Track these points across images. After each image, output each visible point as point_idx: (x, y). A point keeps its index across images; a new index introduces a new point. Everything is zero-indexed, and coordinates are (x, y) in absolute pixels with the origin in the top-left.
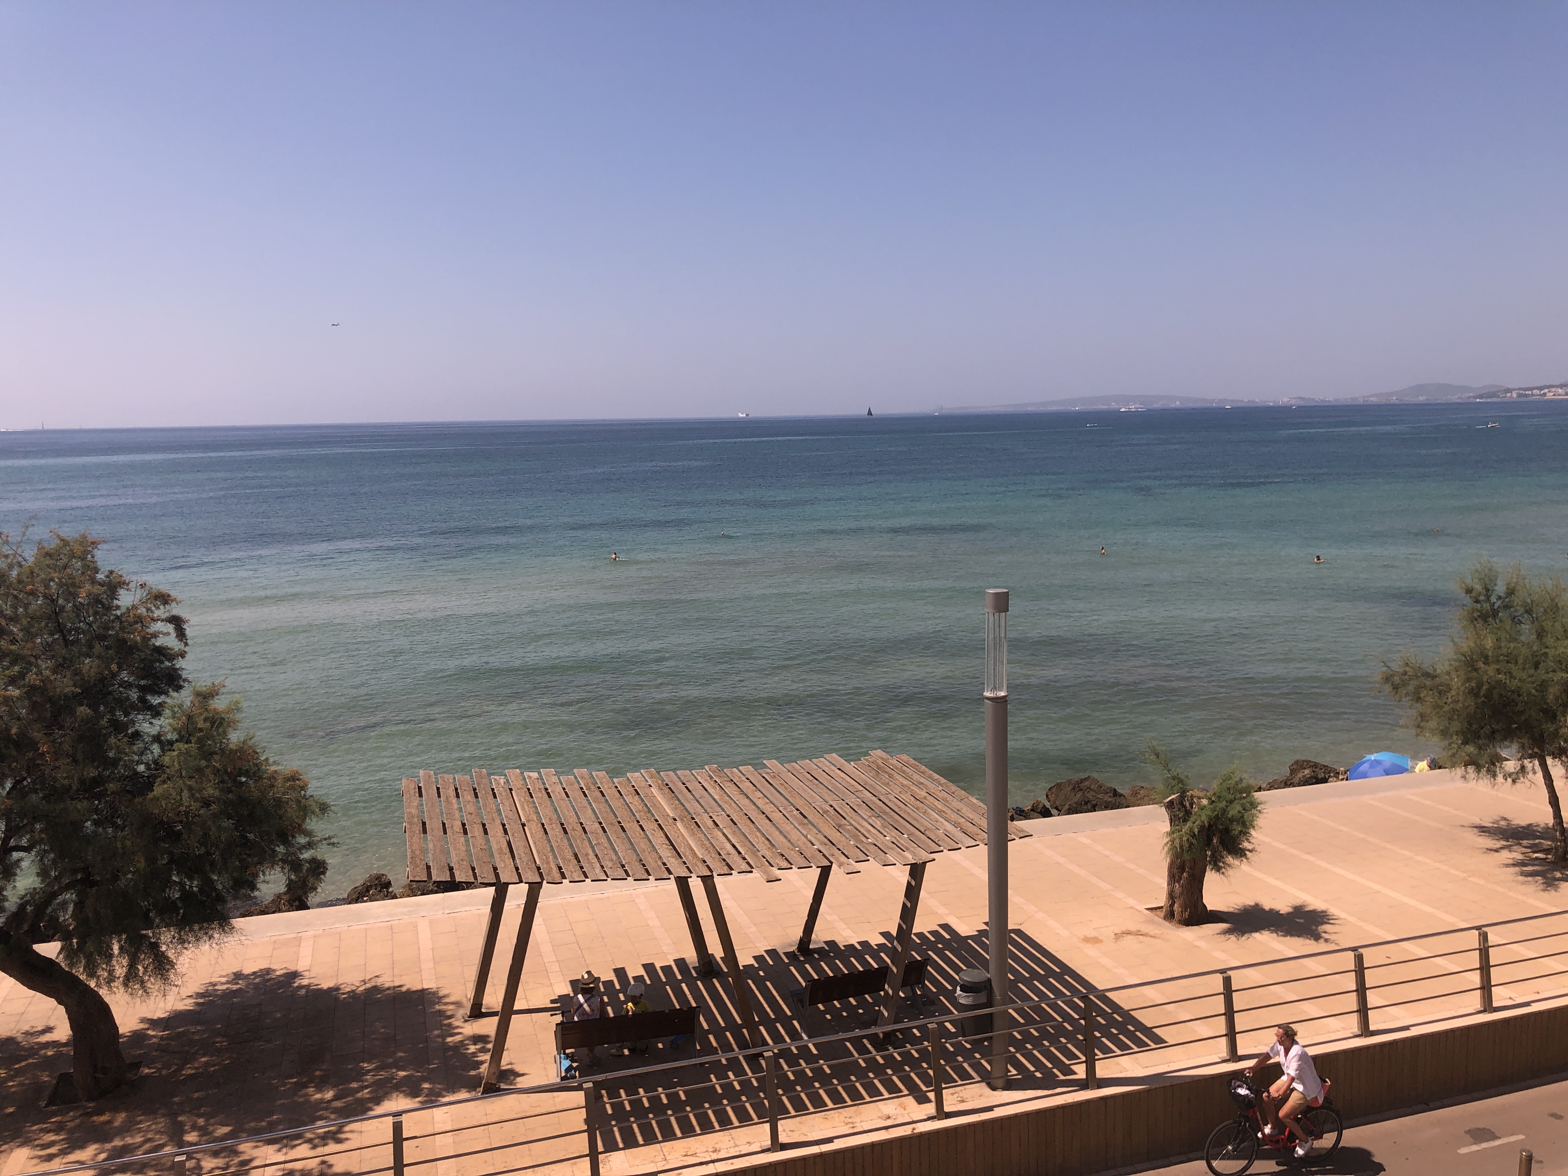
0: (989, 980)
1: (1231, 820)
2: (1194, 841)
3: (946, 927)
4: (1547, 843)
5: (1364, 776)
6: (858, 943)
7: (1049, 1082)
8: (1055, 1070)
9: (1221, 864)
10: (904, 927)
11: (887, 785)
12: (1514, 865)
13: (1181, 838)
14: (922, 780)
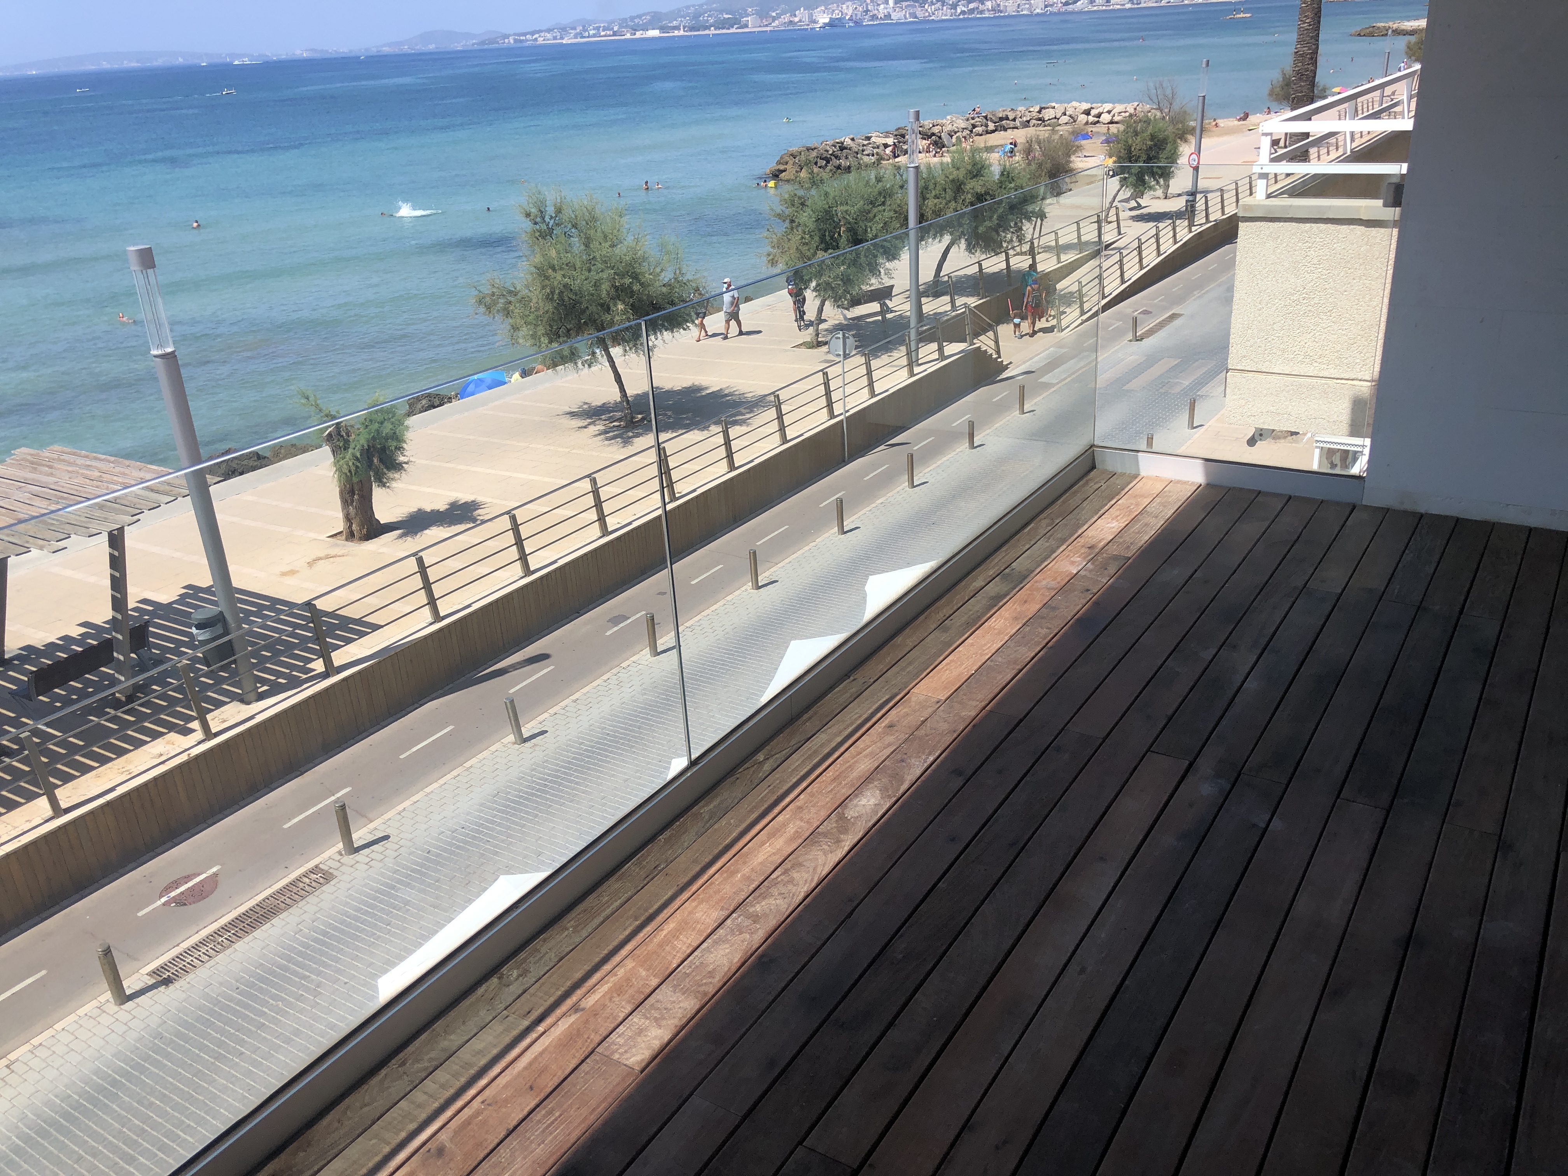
0: (221, 613)
1: (387, 438)
2: (359, 464)
3: (145, 601)
4: (618, 414)
5: (473, 394)
6: (58, 639)
7: (294, 683)
8: (297, 674)
9: (385, 480)
10: (119, 596)
12: (600, 434)
13: (348, 465)
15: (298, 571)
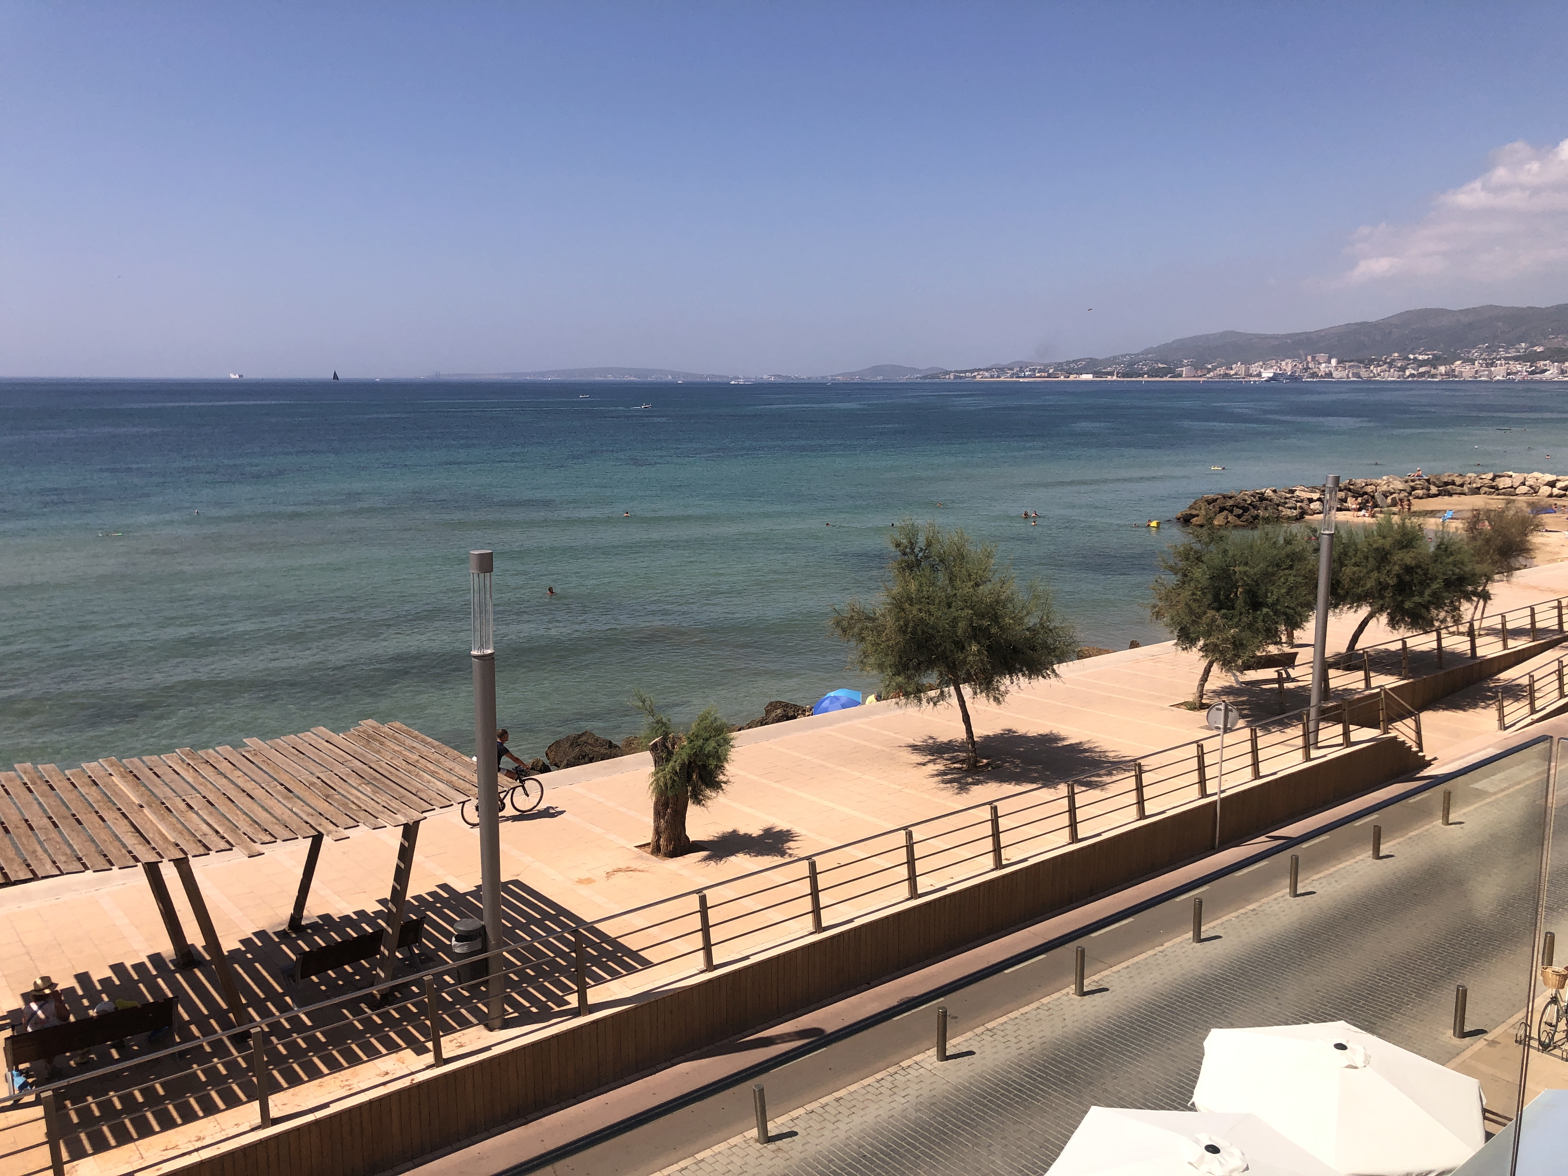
0: (484, 927)
1: (708, 756)
2: (676, 778)
3: (444, 887)
4: (962, 755)
5: (826, 710)
6: (354, 913)
7: (545, 1015)
8: (549, 1003)
9: (701, 797)
10: (399, 888)
11: (378, 752)
12: (937, 775)
13: (665, 777)
14: (415, 745)
15: (594, 881)
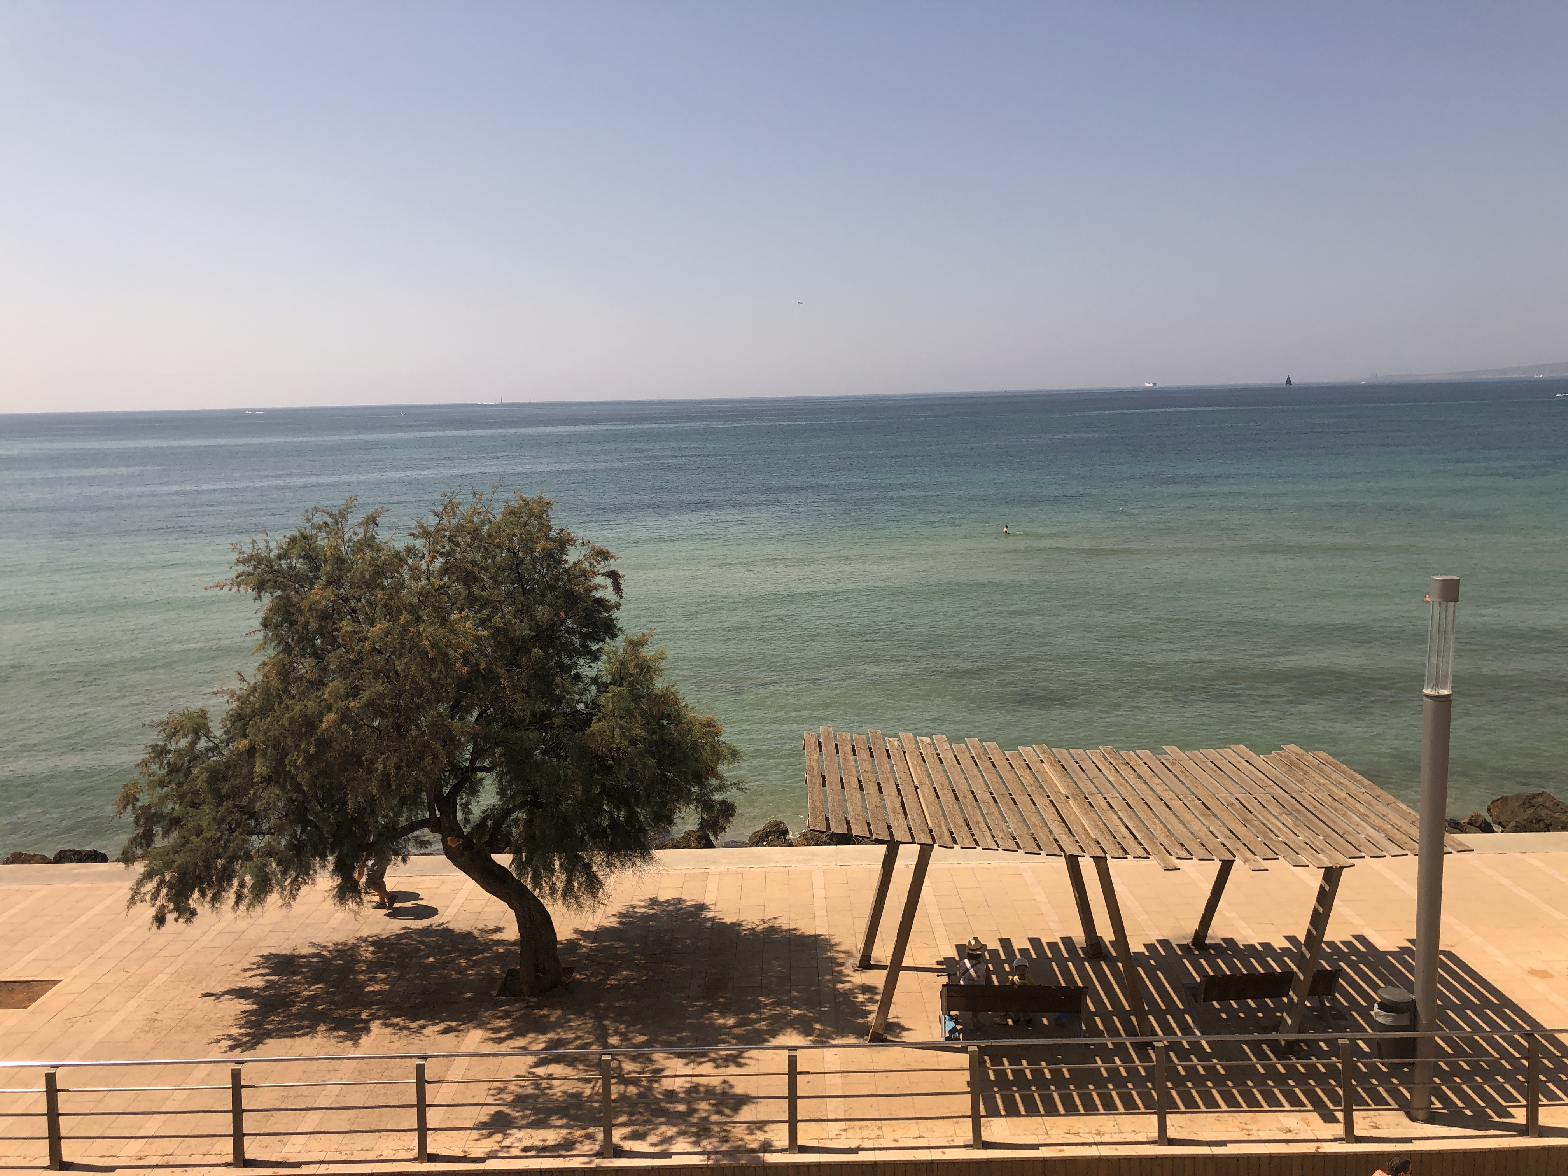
0: (1414, 1002)
3: (1361, 939)
6: (1260, 944)
8: (1488, 1110)
10: (1315, 933)
11: (1302, 782)
